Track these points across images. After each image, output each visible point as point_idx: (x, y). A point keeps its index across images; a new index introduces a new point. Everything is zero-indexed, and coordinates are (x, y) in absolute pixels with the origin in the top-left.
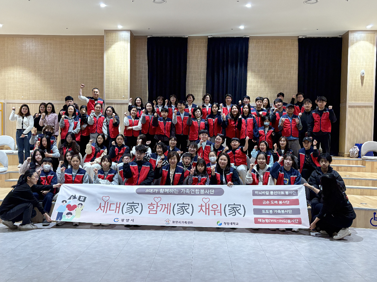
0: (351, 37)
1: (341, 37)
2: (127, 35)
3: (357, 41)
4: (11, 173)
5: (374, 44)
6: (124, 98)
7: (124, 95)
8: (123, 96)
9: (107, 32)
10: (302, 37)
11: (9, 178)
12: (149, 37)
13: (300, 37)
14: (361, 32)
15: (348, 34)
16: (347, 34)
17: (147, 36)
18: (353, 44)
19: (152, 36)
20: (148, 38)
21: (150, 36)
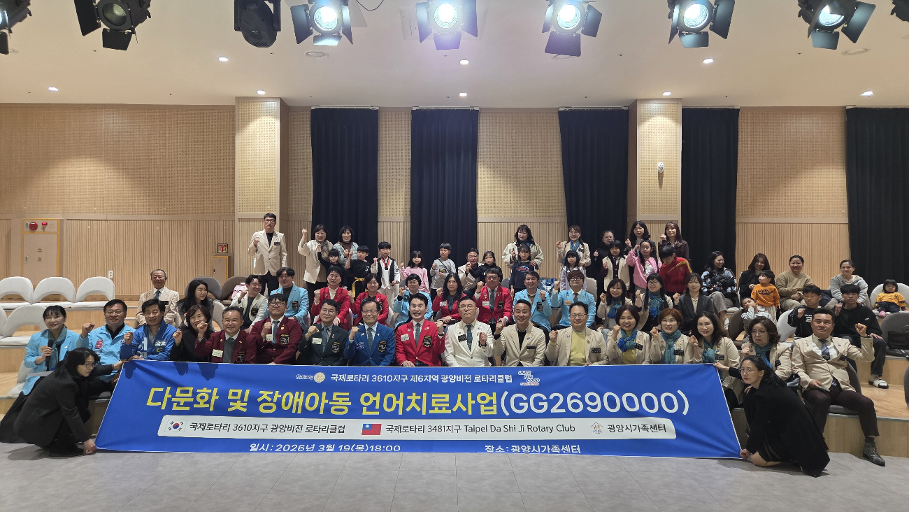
1: (626, 108)
2: (275, 106)
3: (650, 116)
9: (239, 99)
10: (564, 109)
13: (561, 109)
14: (655, 102)
16: (634, 105)
18: (644, 121)
20: (313, 110)
21: (316, 107)
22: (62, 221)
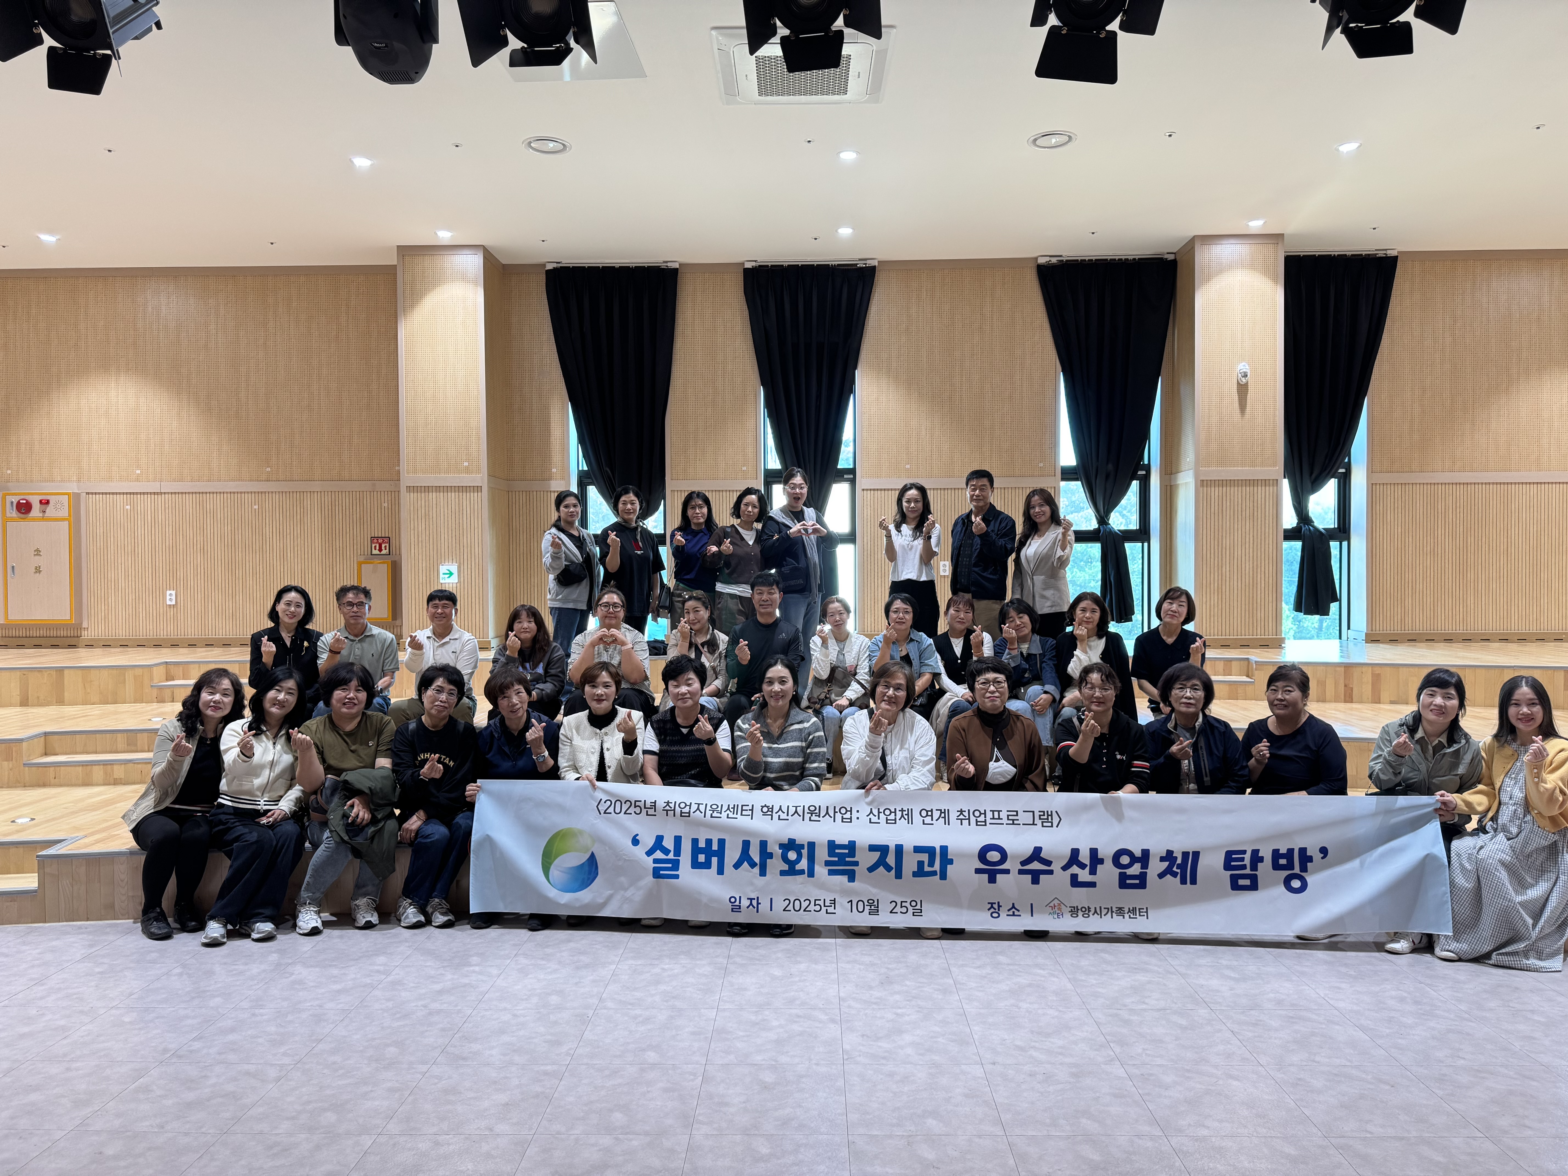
0: (1205, 257)
1: (1171, 257)
2: (473, 263)
3: (1221, 271)
4: (50, 737)
5: (1275, 281)
6: (467, 470)
7: (468, 460)
8: (466, 464)
9: (405, 251)
10: (1048, 259)
11: (46, 754)
12: (550, 267)
13: (1042, 261)
14: (1232, 241)
15: (1193, 248)
16: (1190, 246)
17: (544, 265)
18: (1208, 278)
19: (560, 265)
20: (548, 272)
21: (555, 265)
22: (77, 496)
